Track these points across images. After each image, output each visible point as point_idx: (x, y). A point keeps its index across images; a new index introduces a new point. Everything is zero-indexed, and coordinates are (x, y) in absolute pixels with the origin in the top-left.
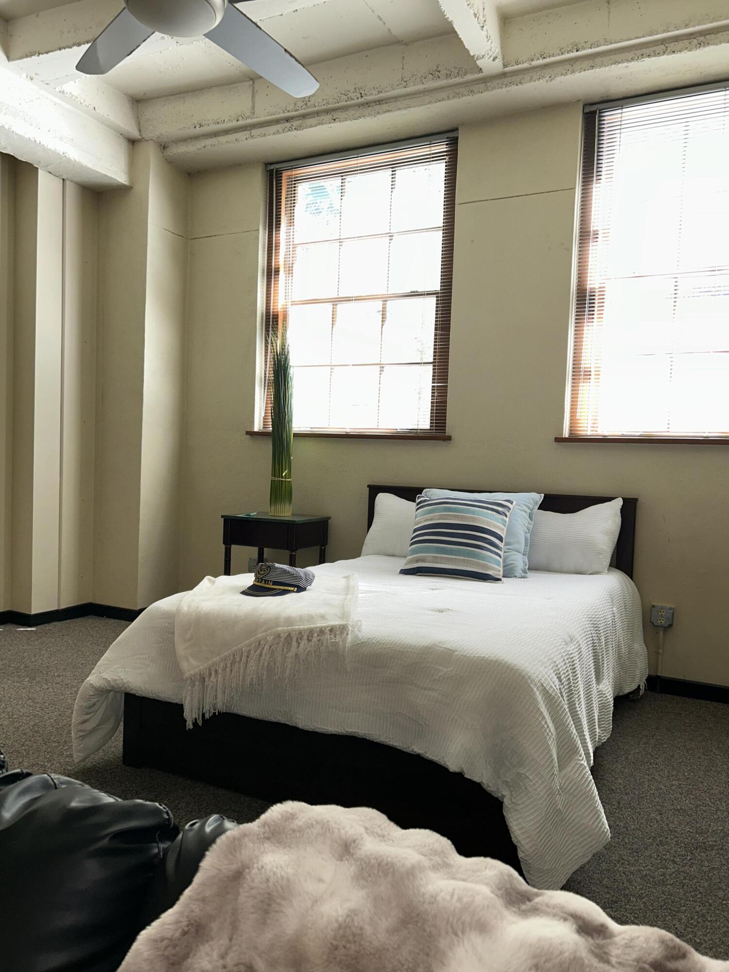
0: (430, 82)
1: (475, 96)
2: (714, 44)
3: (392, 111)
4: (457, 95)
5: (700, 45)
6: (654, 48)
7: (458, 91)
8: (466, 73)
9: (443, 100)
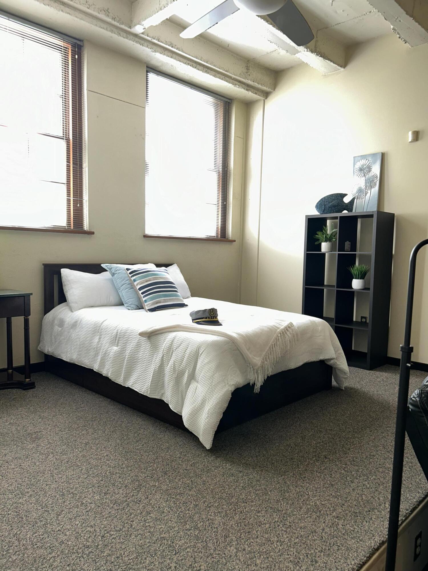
0: (102, 15)
1: (120, 37)
2: (210, 74)
3: (71, 15)
4: (112, 31)
5: (206, 72)
6: (193, 64)
7: (112, 29)
8: (123, 24)
9: (104, 28)
